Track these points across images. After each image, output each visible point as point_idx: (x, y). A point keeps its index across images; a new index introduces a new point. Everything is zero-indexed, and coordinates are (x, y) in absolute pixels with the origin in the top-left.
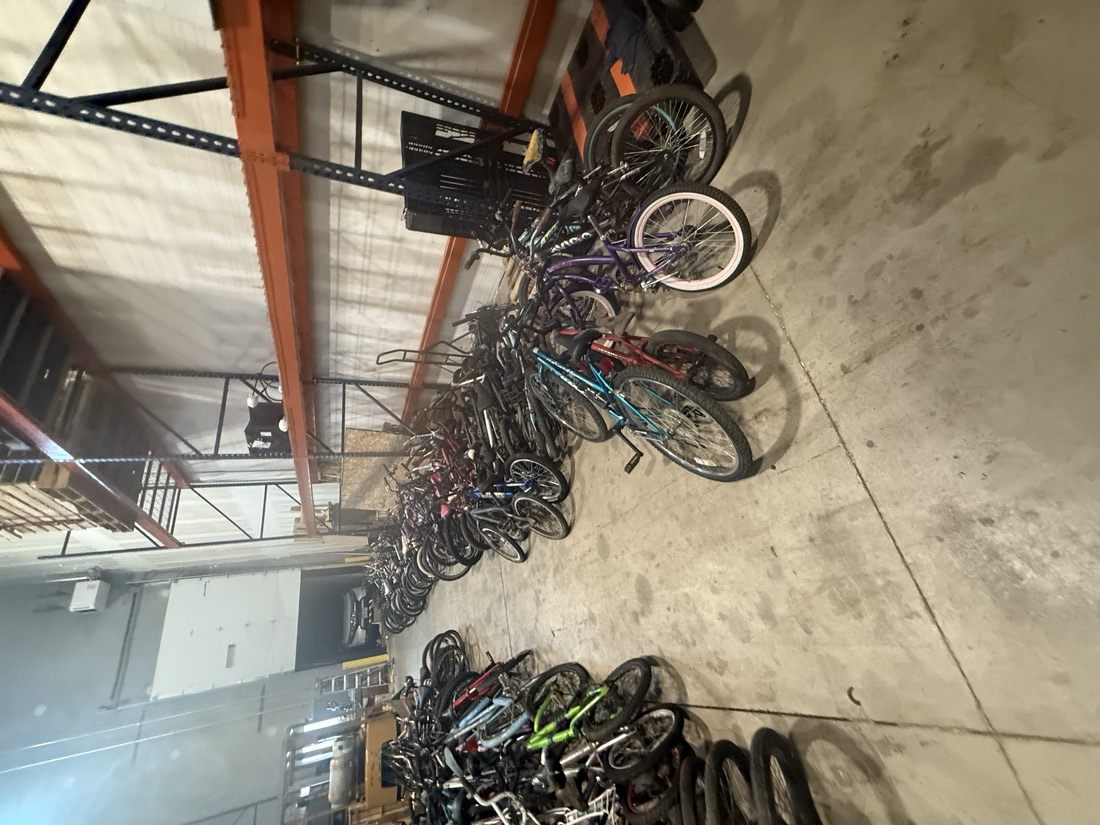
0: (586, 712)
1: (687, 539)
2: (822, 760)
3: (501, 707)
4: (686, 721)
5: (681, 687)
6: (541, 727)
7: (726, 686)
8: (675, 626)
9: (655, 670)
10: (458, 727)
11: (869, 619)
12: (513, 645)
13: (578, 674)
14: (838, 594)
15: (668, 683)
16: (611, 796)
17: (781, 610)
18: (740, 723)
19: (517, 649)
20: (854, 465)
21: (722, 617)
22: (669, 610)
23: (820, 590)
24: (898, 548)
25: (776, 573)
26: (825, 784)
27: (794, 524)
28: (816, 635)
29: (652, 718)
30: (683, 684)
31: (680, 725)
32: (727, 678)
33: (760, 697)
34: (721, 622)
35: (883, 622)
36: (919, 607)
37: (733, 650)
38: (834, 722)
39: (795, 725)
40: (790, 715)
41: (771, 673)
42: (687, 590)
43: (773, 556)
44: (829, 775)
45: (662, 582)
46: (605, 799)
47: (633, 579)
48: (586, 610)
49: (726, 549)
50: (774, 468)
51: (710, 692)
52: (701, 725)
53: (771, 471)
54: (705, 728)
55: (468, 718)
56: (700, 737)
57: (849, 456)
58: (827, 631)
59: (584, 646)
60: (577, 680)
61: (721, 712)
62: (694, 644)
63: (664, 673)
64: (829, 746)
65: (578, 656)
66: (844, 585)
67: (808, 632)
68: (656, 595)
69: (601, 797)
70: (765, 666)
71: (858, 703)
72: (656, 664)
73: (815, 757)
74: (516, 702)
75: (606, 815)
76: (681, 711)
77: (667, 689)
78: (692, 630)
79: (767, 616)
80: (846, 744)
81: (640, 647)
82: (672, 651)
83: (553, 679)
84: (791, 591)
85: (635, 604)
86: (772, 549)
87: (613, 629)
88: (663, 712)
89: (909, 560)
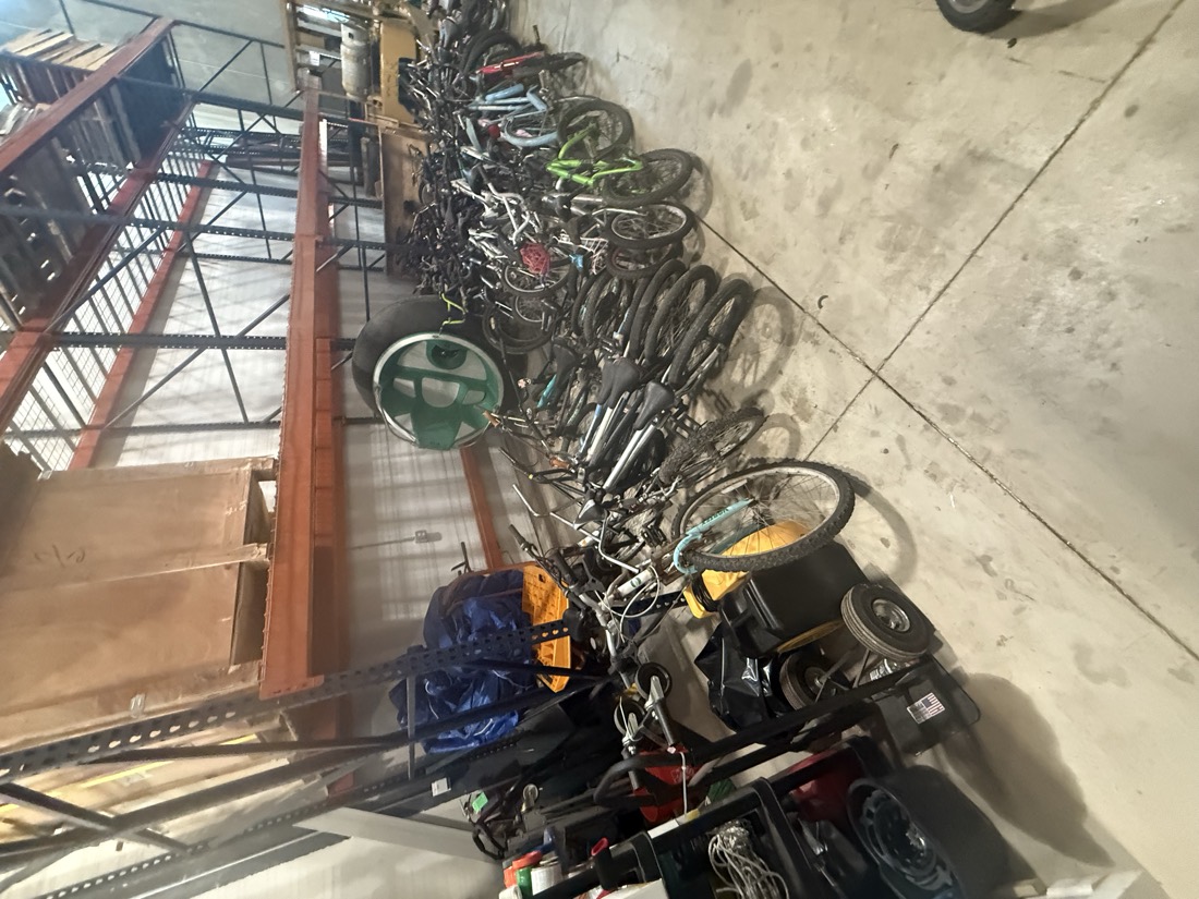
0: (613, 174)
1: (831, 59)
2: (764, 317)
3: (532, 108)
4: (692, 231)
5: (707, 204)
6: (567, 156)
7: (743, 230)
8: (741, 148)
9: (696, 173)
10: (484, 99)
11: (895, 267)
12: (568, 34)
13: (624, 124)
14: (897, 231)
15: (698, 192)
16: (603, 243)
17: (841, 207)
18: (730, 260)
19: (570, 45)
20: (1082, 121)
21: (788, 174)
22: (748, 127)
23: (888, 218)
24: (988, 235)
25: (871, 173)
26: (753, 327)
27: (945, 137)
28: (843, 248)
29: (667, 210)
30: (711, 203)
31: (686, 231)
32: (749, 226)
33: (760, 256)
34: (783, 177)
35: (898, 279)
36: (936, 286)
37: (773, 208)
38: (793, 304)
39: (766, 288)
40: (770, 280)
41: (784, 246)
42: (781, 120)
43: (888, 154)
44: (760, 325)
45: (765, 90)
46: (597, 242)
47: (739, 60)
48: (666, 56)
49: (855, 108)
50: (1012, 43)
51: (727, 224)
52: (702, 241)
53: (1003, 44)
54: (703, 244)
55: (499, 95)
56: (694, 247)
57: (1095, 105)
58: (856, 253)
59: (643, 96)
60: (620, 130)
61: (723, 244)
62: (745, 178)
63: (701, 183)
64: (776, 314)
65: (633, 103)
66: (910, 229)
67: (842, 240)
68: (749, 101)
69: (596, 239)
70: (784, 239)
71: (821, 307)
72: (700, 170)
73: (761, 312)
74: (550, 113)
75: (592, 253)
76: (694, 221)
77: (694, 196)
78: (754, 165)
79: (825, 204)
80: (787, 318)
81: (695, 143)
82: (722, 168)
83: (595, 113)
84: (867, 200)
85: (720, 92)
86: (896, 147)
87: (682, 103)
88: (679, 212)
89: (979, 253)
